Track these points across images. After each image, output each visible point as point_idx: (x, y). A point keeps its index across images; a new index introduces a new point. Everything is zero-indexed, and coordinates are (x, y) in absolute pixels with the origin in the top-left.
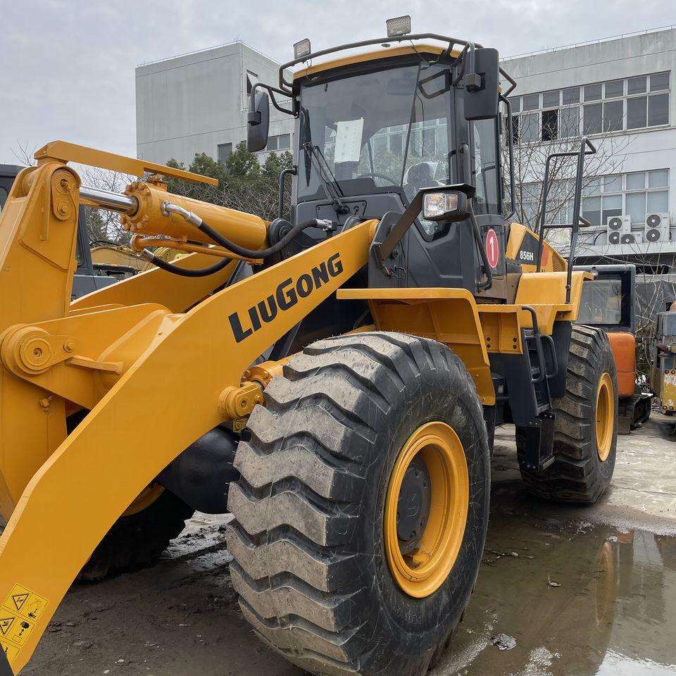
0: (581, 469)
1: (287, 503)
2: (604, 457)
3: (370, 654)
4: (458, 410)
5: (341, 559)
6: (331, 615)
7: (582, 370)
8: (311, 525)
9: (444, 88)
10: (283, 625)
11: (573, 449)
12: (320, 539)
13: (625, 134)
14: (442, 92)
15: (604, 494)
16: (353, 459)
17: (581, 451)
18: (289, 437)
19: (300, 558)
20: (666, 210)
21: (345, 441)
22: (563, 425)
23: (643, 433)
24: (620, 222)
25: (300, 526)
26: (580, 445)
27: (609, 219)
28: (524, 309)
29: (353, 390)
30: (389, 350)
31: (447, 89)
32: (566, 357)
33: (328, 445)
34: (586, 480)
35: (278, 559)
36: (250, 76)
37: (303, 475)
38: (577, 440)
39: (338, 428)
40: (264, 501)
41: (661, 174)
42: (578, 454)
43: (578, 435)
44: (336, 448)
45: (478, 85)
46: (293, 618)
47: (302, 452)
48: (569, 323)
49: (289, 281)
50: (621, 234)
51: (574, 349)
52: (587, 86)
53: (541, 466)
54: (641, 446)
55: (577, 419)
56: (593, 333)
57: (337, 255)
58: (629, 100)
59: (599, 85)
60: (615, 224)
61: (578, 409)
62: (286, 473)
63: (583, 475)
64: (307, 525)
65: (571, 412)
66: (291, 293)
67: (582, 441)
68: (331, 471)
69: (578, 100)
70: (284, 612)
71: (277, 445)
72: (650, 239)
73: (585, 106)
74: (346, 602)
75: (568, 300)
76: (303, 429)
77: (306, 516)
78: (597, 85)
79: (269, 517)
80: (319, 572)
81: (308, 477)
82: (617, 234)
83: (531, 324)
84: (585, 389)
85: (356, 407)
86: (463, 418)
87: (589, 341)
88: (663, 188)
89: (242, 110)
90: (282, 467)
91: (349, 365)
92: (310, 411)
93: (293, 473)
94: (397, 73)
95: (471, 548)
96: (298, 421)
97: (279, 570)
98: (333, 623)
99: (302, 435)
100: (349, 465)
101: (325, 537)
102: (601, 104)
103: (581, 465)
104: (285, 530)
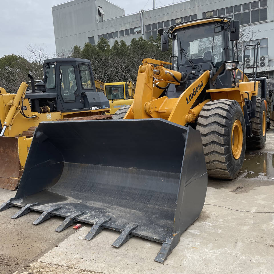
0: (259, 138)
1: (213, 137)
2: (264, 135)
3: (230, 168)
4: (241, 117)
5: (226, 147)
6: (225, 158)
7: (259, 110)
8: (220, 140)
9: (221, 30)
10: (212, 163)
11: (257, 132)
12: (222, 143)
13: (251, 25)
14: (220, 32)
15: (264, 146)
16: (227, 126)
17: (259, 133)
18: (211, 123)
19: (217, 147)
20: (267, 54)
21: (225, 122)
22: (254, 126)
23: (270, 132)
24: (250, 60)
25: (217, 141)
26: (259, 131)
27: (246, 59)
28: (245, 93)
29: (224, 112)
30: (230, 103)
31: (222, 31)
32: (255, 107)
33: (221, 124)
34: (260, 141)
35: (211, 148)
36: (100, 8)
37: (216, 130)
38: (258, 130)
39: (223, 120)
40: (207, 137)
41: (265, 40)
42: (258, 134)
43: (258, 128)
44: (224, 124)
45: (234, 31)
46: (214, 161)
47: (215, 126)
48: (255, 96)
49: (195, 89)
50: (250, 65)
51: (257, 104)
52: (235, 6)
53: (251, 136)
54: (270, 135)
55: (258, 124)
56: (261, 99)
57: (202, 81)
58: (252, 11)
59: (240, 6)
60: (248, 61)
61: (258, 121)
62: (212, 130)
63: (260, 140)
64: (219, 140)
65: (256, 122)
66: (195, 92)
67: (259, 130)
68: (223, 129)
69: (232, 12)
70: (212, 160)
71: (208, 125)
72: (262, 66)
73: (235, 15)
74: (227, 156)
75: (255, 90)
76: (215, 121)
77: (218, 138)
78: (239, 6)
79: (209, 139)
80: (222, 149)
81: (218, 131)
82: (249, 65)
83: (247, 97)
84: (260, 115)
85: (226, 115)
86: (242, 119)
87: (260, 101)
88: (266, 46)
89: (97, 22)
90: (211, 129)
91: (222, 107)
92: (215, 117)
93: (214, 130)
94: (207, 27)
95: (243, 151)
96: (212, 119)
97: (212, 150)
98: (225, 160)
99: (214, 122)
100: (226, 128)
101: (223, 142)
102: (241, 13)
103: (259, 137)
104: (213, 142)
